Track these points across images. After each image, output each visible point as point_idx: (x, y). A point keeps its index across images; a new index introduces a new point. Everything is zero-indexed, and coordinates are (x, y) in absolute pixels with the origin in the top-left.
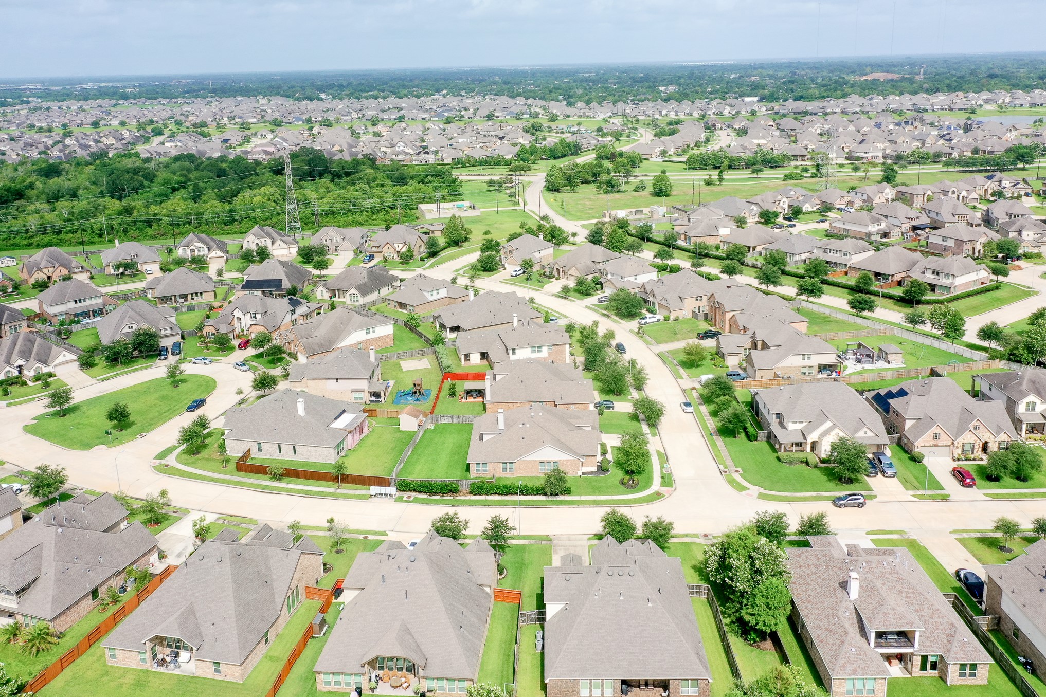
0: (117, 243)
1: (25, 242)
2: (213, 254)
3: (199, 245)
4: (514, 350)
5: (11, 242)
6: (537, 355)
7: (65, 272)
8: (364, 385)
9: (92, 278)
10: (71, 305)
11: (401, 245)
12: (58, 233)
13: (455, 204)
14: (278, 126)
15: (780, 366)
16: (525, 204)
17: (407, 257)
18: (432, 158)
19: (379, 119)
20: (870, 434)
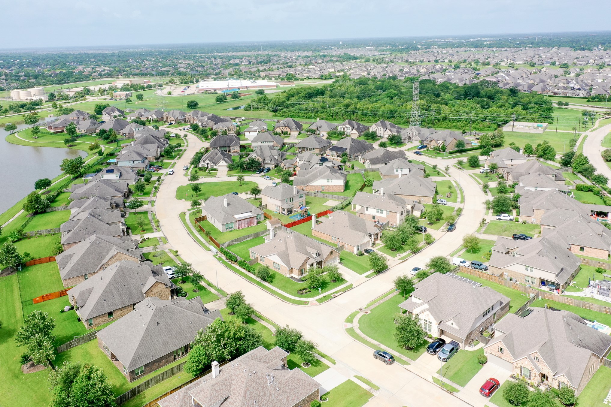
0: (318, 120)
1: (303, 115)
2: (352, 132)
3: (348, 126)
4: (367, 208)
5: (298, 114)
6: (380, 215)
8: (279, 204)
9: (299, 134)
11: (441, 142)
12: (317, 112)
13: (536, 124)
14: (532, 66)
15: (507, 268)
16: (593, 131)
17: (440, 150)
18: (582, 93)
19: (606, 65)
20: (455, 326)
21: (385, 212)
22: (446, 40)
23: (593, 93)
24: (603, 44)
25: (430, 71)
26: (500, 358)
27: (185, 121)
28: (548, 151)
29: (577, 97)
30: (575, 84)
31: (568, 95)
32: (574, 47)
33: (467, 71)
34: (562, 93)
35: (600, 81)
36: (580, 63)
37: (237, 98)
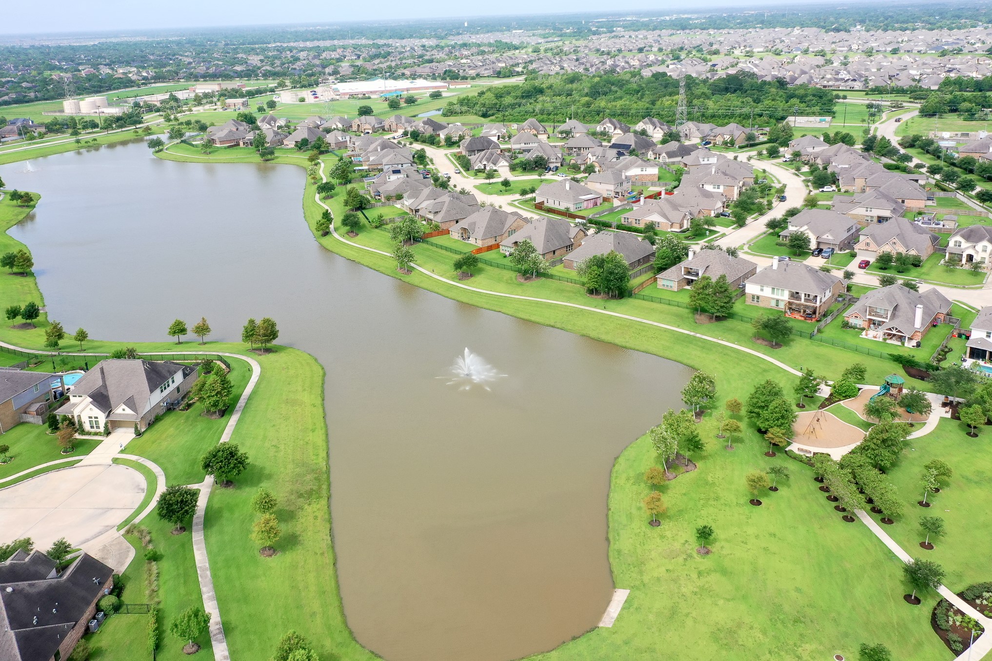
2: (616, 132)
3: (609, 125)
4: (702, 185)
6: (716, 190)
7: (535, 132)
8: (612, 187)
9: (548, 138)
10: (523, 145)
11: (728, 137)
12: (549, 114)
13: (818, 119)
14: (777, 54)
15: (850, 213)
16: (882, 123)
17: (729, 145)
18: (858, 85)
19: (874, 51)
20: (830, 237)
21: (722, 187)
22: (628, 19)
23: (871, 85)
24: (862, 22)
25: (645, 64)
26: (867, 250)
27: (384, 130)
28: (847, 139)
29: (852, 90)
30: (846, 75)
31: (841, 88)
32: (824, 27)
33: (696, 63)
34: (834, 85)
35: (874, 70)
36: (841, 49)
37: (413, 102)
